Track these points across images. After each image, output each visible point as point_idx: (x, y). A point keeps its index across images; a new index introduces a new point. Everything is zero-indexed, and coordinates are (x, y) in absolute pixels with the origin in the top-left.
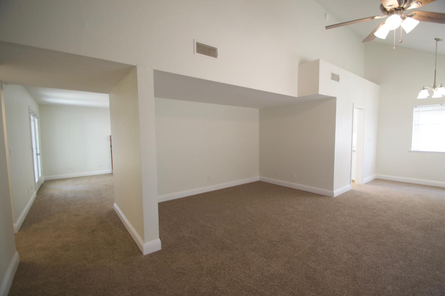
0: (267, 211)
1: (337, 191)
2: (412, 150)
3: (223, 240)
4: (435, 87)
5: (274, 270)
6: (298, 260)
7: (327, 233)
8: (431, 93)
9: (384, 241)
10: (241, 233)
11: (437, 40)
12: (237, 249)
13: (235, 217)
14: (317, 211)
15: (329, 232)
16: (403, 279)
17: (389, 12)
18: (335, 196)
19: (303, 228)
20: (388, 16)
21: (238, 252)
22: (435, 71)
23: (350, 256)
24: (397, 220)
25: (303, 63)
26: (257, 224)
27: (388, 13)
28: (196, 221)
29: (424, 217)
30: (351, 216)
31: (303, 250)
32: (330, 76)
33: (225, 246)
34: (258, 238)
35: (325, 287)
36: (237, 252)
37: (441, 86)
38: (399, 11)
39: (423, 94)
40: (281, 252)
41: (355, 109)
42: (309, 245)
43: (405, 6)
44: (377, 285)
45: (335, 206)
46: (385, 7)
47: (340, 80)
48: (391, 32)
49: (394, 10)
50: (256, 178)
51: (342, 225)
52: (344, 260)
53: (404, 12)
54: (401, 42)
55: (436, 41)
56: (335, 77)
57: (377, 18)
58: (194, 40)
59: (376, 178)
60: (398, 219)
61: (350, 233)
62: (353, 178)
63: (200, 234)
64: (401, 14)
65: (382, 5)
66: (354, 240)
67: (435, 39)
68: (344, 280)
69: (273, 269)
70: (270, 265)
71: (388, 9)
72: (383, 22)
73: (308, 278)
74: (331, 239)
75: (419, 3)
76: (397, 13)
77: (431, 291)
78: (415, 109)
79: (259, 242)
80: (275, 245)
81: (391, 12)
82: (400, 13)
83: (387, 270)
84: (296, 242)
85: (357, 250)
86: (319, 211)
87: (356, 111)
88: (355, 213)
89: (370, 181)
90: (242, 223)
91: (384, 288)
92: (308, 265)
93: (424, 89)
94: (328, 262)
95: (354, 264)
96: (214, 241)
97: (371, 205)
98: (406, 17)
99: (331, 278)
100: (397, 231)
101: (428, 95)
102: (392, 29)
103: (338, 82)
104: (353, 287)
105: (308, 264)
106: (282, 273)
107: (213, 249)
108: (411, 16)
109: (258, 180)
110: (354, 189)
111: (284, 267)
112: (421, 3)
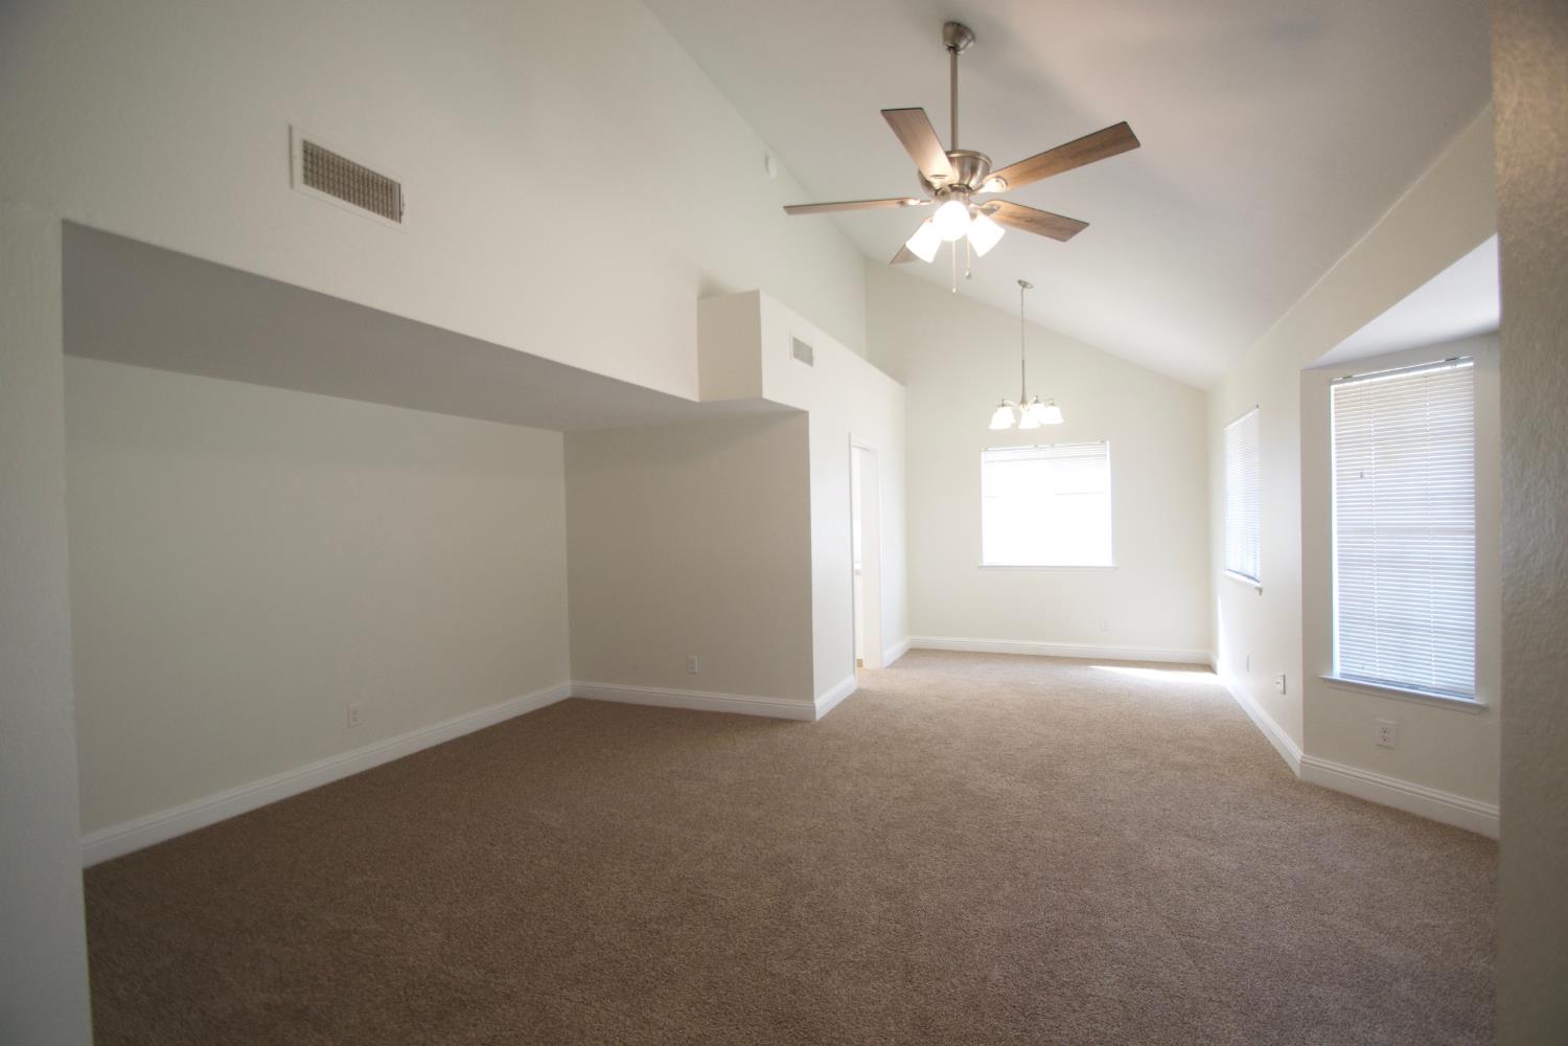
0: (614, 810)
1: (825, 700)
2: (985, 564)
3: (442, 976)
4: (1023, 401)
5: (664, 1035)
6: (740, 969)
7: (813, 845)
8: (1017, 415)
9: (959, 832)
10: (521, 921)
11: (1024, 285)
12: (508, 997)
13: (487, 861)
14: (776, 776)
15: (820, 840)
16: (1020, 935)
17: (939, 193)
18: (819, 716)
19: (741, 846)
20: (939, 202)
21: (515, 1006)
22: (1023, 361)
23: (886, 904)
24: (977, 763)
25: (709, 293)
26: (581, 870)
27: (936, 194)
28: (303, 923)
29: (1030, 742)
30: (868, 774)
31: (751, 925)
32: (788, 349)
33: (454, 1000)
34: (590, 924)
35: (834, 1034)
36: (512, 1010)
37: (1036, 402)
38: (961, 194)
39: (1002, 419)
40: (682, 956)
41: (853, 449)
42: (768, 900)
43: (973, 184)
44: (965, 975)
45: (823, 748)
46: (928, 179)
47: (815, 362)
48: (945, 248)
49: (949, 190)
50: (561, 688)
51: (851, 807)
52: (873, 922)
53: (972, 197)
54: (969, 276)
55: (1021, 288)
56: (803, 352)
57: (912, 202)
58: (290, 129)
59: (909, 647)
60: (979, 760)
61: (873, 829)
62: (859, 656)
63: (329, 980)
64: (969, 202)
65: (920, 173)
66: (886, 847)
67: (1020, 282)
68: (883, 991)
69: (660, 1033)
70: (647, 1021)
71: (937, 183)
72: (927, 216)
73: (779, 1023)
74: (826, 862)
75: (1001, 180)
76: (957, 199)
77: (1085, 951)
78: (985, 456)
79: (597, 938)
80: (658, 933)
81: (942, 194)
82: (964, 198)
83: (982, 919)
84: (726, 901)
85: (898, 877)
86: (781, 776)
87: (856, 453)
88: (876, 761)
89: (900, 658)
90: (519, 881)
91: (985, 979)
92: (772, 975)
93: (1003, 405)
94: (831, 942)
95: (898, 926)
96: (402, 993)
97: (911, 730)
98: (979, 212)
99: (845, 998)
100: (982, 793)
101: (1014, 421)
102: (947, 239)
103: (809, 367)
104: (910, 1007)
105: (774, 972)
106: (693, 1035)
107: (399, 1030)
108: (988, 212)
109: (568, 694)
110: (864, 687)
111: (697, 1010)
112: (1007, 184)
